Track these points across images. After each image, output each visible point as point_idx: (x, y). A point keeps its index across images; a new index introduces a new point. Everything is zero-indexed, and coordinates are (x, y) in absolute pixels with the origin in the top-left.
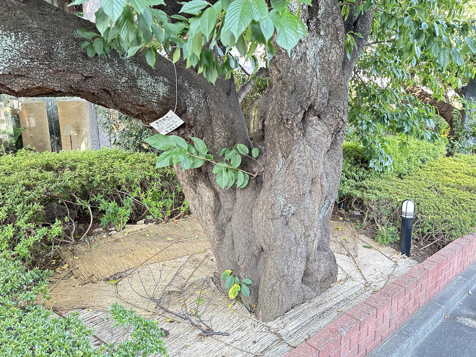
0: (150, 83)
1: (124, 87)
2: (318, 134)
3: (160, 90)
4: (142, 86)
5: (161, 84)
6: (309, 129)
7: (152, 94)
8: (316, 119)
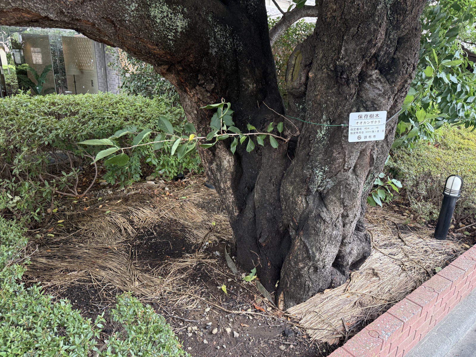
0: (165, 14)
1: (133, 16)
2: (377, 94)
3: (178, 24)
4: (156, 17)
5: (180, 16)
6: (367, 85)
7: (168, 29)
8: (376, 73)
